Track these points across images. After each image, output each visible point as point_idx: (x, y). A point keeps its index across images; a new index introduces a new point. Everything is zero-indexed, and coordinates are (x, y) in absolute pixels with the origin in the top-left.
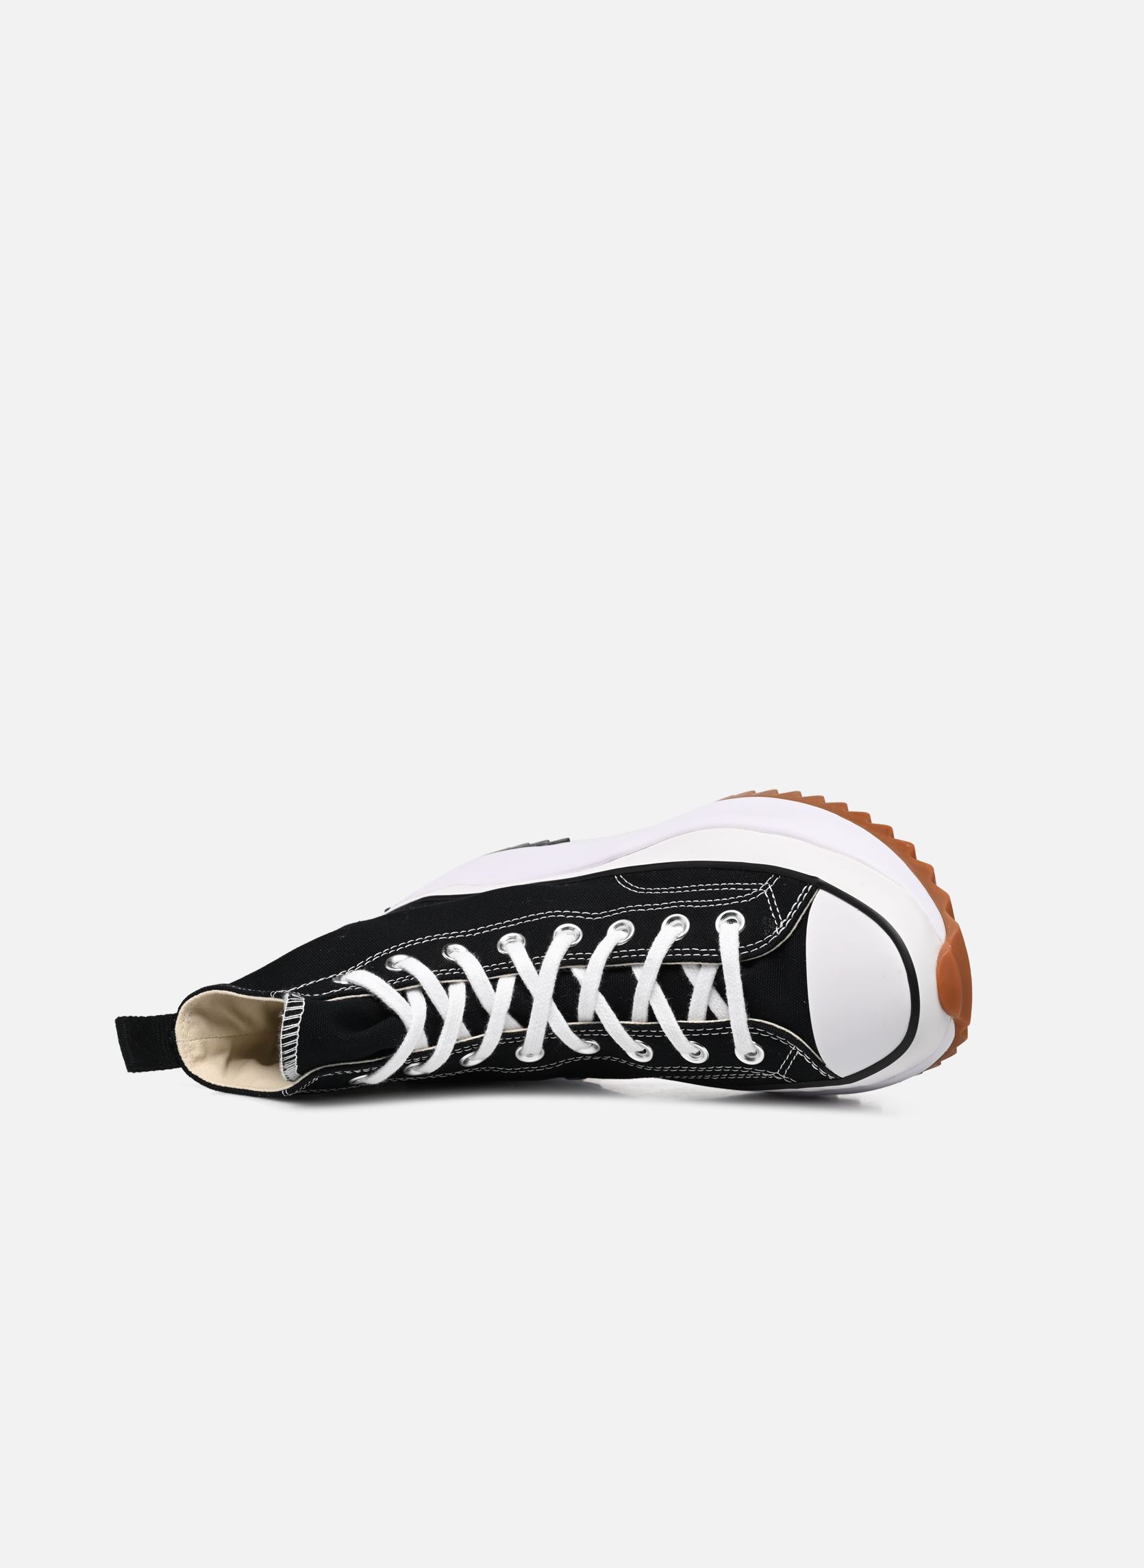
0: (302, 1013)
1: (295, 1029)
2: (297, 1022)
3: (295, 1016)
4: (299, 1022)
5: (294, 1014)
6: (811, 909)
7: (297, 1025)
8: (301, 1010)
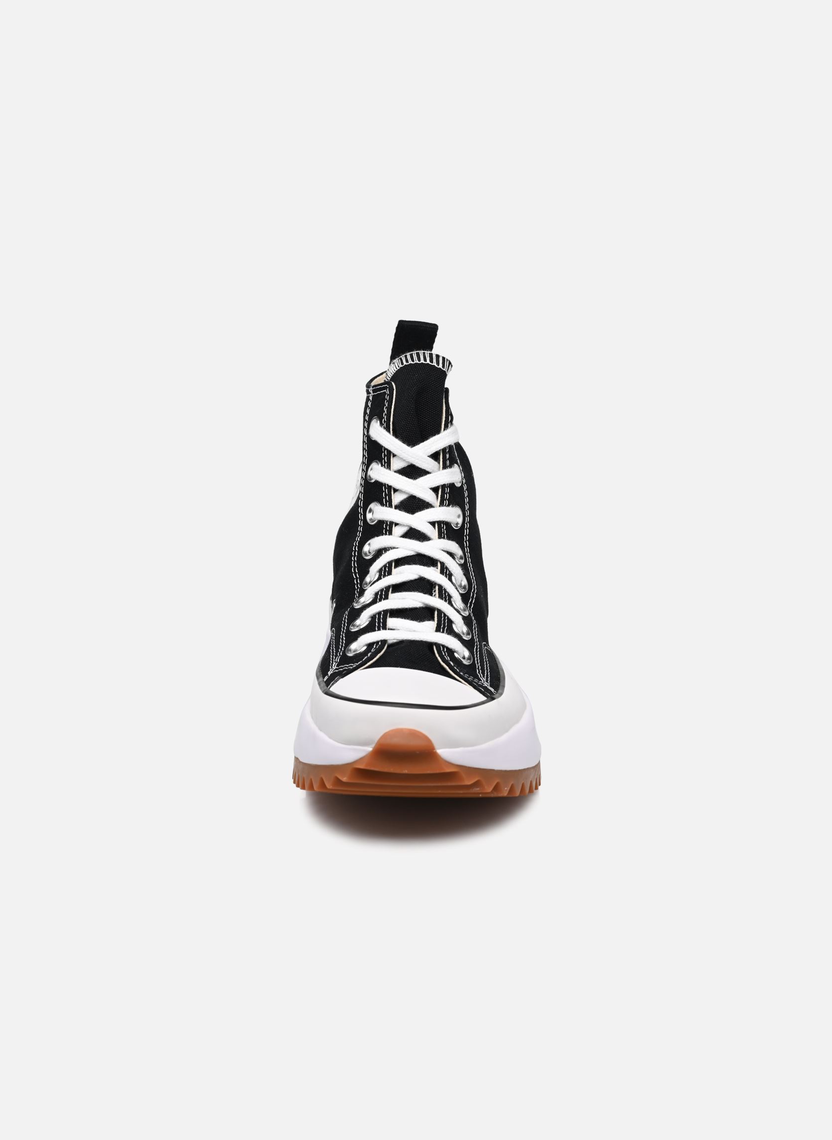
0: (436, 366)
1: (425, 360)
2: (430, 362)
3: (434, 360)
4: (430, 363)
5: (436, 360)
6: (457, 682)
7: (428, 361)
8: (438, 366)
